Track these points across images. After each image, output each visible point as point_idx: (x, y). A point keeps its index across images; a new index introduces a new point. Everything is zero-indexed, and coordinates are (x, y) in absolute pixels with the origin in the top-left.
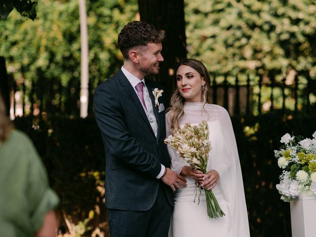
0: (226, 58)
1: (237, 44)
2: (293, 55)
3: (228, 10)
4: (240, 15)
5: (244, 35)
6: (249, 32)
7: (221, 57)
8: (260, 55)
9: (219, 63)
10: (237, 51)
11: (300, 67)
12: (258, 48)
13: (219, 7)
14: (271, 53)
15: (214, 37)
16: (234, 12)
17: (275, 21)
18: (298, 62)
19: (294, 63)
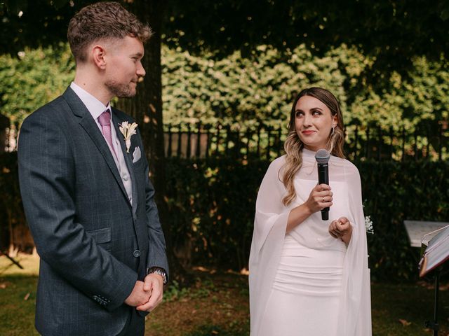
0: (176, 116)
1: (184, 107)
2: (221, 115)
3: (179, 84)
4: (186, 89)
5: (188, 102)
6: (192, 100)
7: (173, 114)
8: (199, 115)
9: (171, 118)
10: (184, 112)
11: (225, 123)
12: (198, 110)
13: (172, 82)
14: (206, 114)
15: (169, 102)
16: (182, 86)
17: (210, 94)
18: (224, 121)
19: (221, 121)
